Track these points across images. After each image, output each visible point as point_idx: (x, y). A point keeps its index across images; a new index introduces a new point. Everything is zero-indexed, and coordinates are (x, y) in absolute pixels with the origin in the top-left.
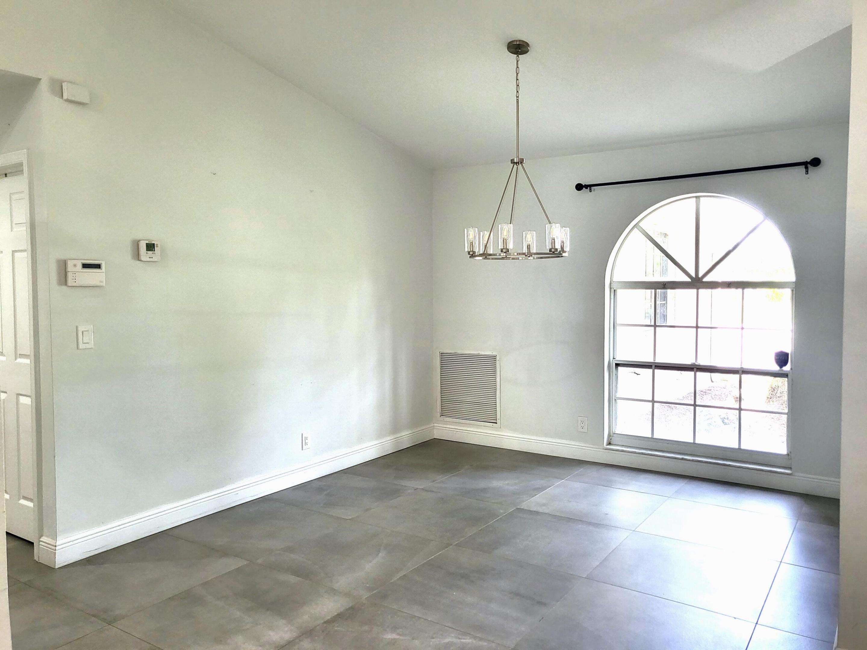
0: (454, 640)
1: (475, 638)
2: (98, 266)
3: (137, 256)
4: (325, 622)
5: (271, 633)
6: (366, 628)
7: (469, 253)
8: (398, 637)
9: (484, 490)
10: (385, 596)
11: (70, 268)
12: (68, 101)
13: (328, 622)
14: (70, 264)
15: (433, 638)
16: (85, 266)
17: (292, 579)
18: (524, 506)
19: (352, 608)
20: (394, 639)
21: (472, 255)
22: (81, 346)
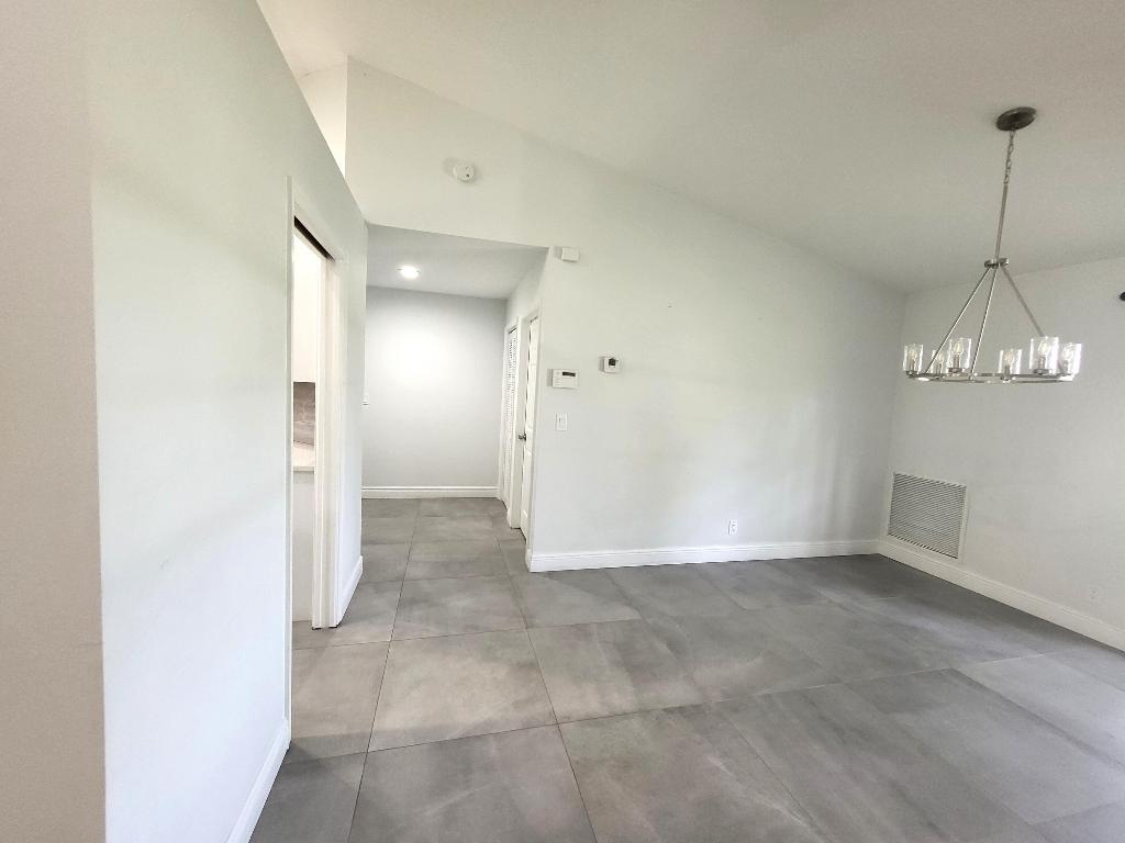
0: (785, 812)
1: (812, 825)
2: (573, 375)
3: (602, 369)
4: (665, 710)
5: (616, 695)
6: (698, 737)
7: (907, 372)
8: (723, 768)
9: (914, 629)
10: (736, 710)
11: (555, 375)
12: (565, 260)
13: (668, 711)
14: (555, 372)
15: (760, 793)
16: (564, 374)
17: (663, 648)
18: (964, 669)
19: (696, 707)
20: (718, 768)
21: (913, 375)
22: (559, 429)
